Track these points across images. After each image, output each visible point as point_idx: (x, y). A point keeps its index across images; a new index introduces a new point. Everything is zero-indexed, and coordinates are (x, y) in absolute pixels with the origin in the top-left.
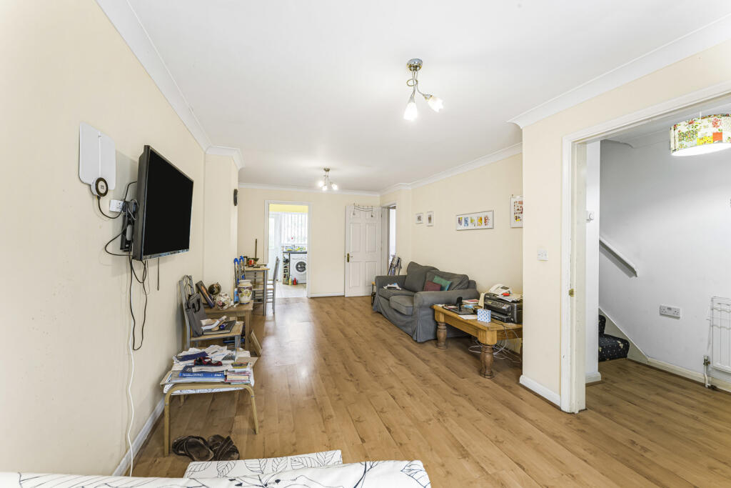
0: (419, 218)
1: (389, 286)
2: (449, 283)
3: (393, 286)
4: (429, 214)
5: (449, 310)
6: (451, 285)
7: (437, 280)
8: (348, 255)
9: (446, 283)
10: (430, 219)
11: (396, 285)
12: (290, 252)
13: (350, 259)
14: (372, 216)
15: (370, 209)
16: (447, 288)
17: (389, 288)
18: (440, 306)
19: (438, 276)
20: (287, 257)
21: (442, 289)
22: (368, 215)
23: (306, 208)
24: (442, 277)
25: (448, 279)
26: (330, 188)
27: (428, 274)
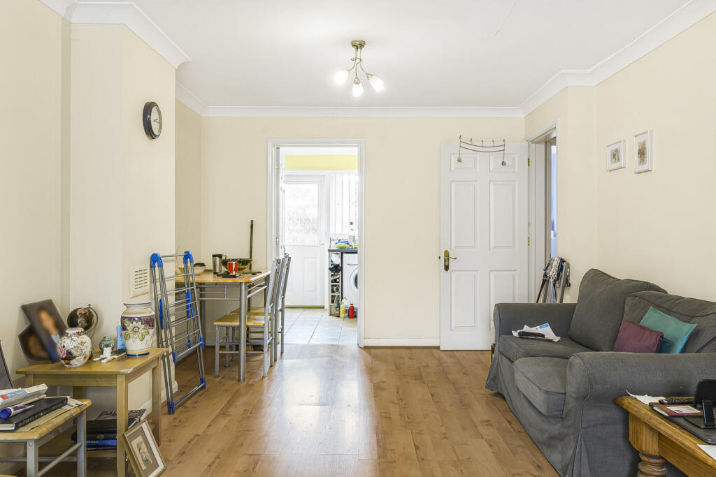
0: (615, 155)
1: (526, 329)
2: (687, 329)
3: (537, 329)
4: (641, 139)
5: (672, 418)
6: (694, 336)
7: (654, 319)
8: (447, 254)
9: (678, 331)
10: (642, 153)
11: (547, 331)
12: (342, 252)
13: (452, 264)
14: (503, 163)
15: (499, 148)
16: (680, 346)
17: (524, 335)
18: (646, 400)
19: (658, 307)
20: (337, 260)
21: (663, 345)
22: (495, 161)
23: (354, 151)
24: (669, 311)
25: (688, 318)
26: (368, 88)
27: (628, 300)
